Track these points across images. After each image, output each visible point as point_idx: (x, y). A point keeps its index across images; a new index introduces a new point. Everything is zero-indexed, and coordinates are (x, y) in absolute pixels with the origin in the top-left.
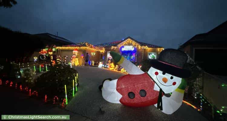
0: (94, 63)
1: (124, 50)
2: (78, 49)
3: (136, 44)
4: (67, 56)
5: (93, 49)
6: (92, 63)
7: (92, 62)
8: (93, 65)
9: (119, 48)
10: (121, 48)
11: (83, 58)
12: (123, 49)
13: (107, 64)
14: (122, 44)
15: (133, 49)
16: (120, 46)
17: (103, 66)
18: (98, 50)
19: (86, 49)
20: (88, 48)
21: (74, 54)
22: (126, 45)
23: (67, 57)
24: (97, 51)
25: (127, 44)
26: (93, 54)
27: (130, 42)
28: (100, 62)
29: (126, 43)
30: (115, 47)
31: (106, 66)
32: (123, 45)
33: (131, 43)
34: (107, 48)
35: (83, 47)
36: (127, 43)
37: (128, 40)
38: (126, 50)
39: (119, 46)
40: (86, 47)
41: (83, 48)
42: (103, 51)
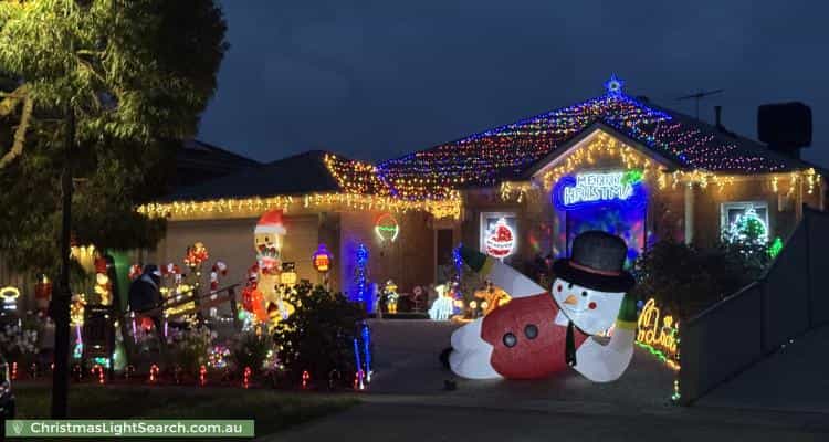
0: (396, 296)
1: (574, 200)
2: (285, 210)
3: (643, 159)
4: (222, 266)
5: (383, 203)
6: (385, 299)
7: (382, 288)
8: (392, 307)
9: (548, 187)
10: (558, 189)
11: (325, 268)
12: (571, 196)
13: (478, 294)
14: (563, 163)
15: (625, 193)
16: (551, 178)
17: (460, 304)
18: (418, 205)
19: (341, 206)
20: (351, 199)
21: (263, 247)
22: (585, 167)
23: (224, 272)
24: (413, 213)
25: (590, 160)
26: (385, 234)
27: (605, 149)
28: (440, 289)
29: (584, 159)
30: (524, 188)
31: (473, 305)
32: (570, 168)
33: (612, 152)
34: (476, 192)
35: (318, 196)
36: (593, 156)
37: (595, 140)
38: (586, 199)
39: (548, 175)
40: (339, 197)
41: (319, 201)
42: (449, 207)
